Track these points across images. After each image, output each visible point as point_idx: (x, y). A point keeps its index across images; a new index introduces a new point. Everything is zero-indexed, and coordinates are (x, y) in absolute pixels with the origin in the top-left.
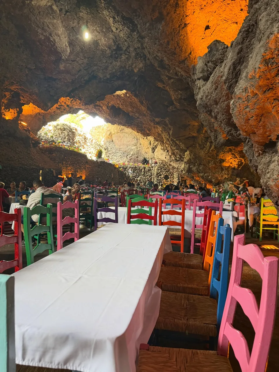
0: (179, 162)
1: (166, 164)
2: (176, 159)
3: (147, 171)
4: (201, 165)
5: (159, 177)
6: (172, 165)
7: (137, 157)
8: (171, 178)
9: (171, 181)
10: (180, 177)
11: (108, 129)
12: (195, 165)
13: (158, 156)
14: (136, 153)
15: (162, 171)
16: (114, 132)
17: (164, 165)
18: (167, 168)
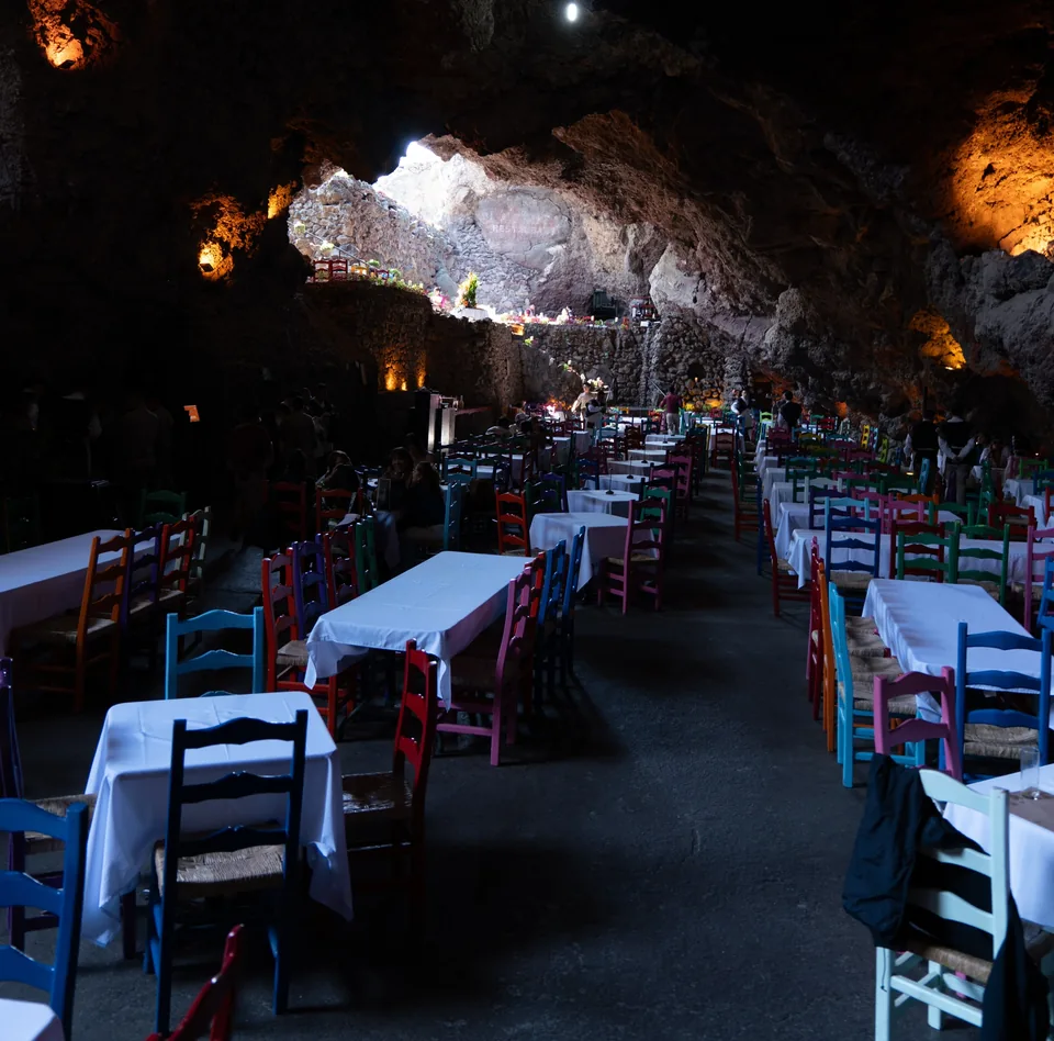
0: (745, 318)
1: (695, 321)
2: (734, 308)
3: (621, 348)
4: (841, 345)
5: (671, 370)
6: (721, 328)
7: (569, 286)
8: (713, 373)
9: (712, 386)
10: (749, 373)
11: (463, 180)
12: (820, 341)
13: (664, 294)
14: (563, 270)
15: (680, 347)
16: (483, 192)
17: (688, 328)
18: (700, 337)
